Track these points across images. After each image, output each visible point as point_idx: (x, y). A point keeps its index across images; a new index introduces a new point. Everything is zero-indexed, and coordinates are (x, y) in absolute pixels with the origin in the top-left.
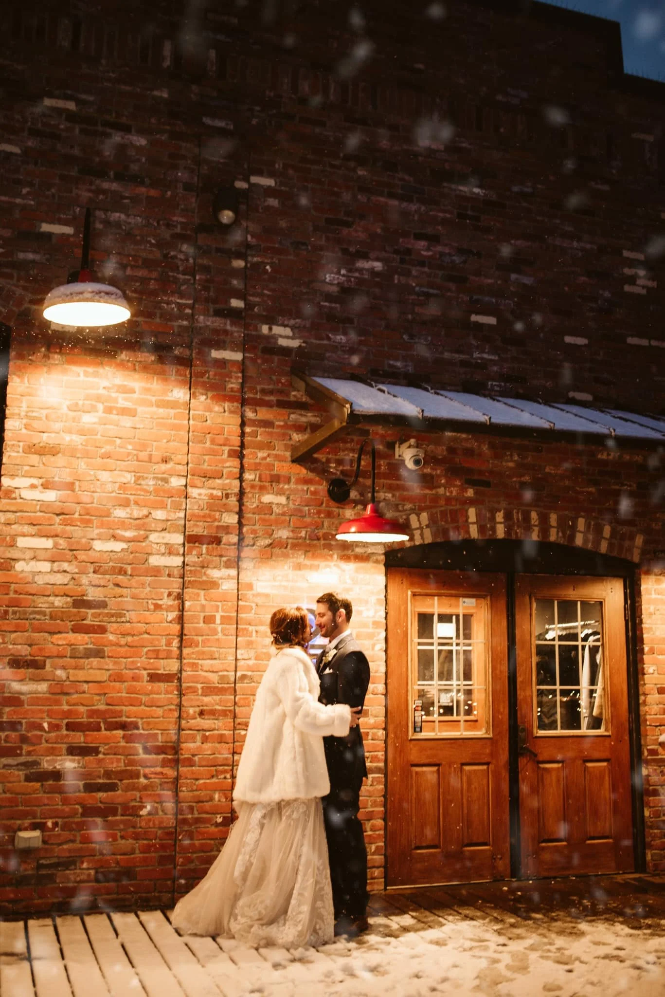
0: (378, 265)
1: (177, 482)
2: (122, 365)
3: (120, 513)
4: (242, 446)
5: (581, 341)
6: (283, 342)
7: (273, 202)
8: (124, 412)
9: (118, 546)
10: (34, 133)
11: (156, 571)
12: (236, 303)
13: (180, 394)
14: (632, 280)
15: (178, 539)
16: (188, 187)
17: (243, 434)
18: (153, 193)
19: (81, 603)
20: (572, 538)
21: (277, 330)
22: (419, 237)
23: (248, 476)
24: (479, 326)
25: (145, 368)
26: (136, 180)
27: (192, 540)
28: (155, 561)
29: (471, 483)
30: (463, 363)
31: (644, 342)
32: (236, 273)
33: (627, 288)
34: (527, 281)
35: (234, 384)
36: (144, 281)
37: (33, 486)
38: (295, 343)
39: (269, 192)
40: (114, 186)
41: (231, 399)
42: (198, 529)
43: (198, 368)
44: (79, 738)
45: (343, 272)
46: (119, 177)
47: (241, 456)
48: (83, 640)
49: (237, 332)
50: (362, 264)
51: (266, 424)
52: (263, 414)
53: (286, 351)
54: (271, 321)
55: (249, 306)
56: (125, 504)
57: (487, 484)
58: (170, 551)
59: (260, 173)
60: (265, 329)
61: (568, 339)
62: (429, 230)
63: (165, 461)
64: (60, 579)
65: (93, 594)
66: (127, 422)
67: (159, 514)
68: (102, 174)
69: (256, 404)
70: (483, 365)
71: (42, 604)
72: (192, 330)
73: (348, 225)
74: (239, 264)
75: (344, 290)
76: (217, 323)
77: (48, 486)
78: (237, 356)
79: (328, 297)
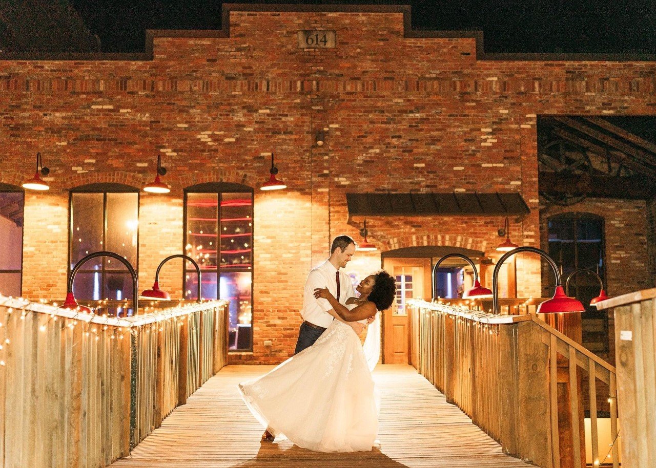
0: (378, 151)
1: (308, 234)
2: (289, 197)
3: (291, 245)
4: (330, 220)
5: (461, 168)
6: (343, 183)
7: (338, 133)
8: (291, 212)
9: (290, 255)
10: (257, 122)
11: (303, 263)
12: (326, 172)
13: (308, 204)
14: (485, 140)
15: (309, 252)
16: (308, 133)
17: (330, 216)
18: (296, 137)
19: (279, 274)
20: (455, 244)
21: (340, 179)
22: (393, 137)
23: (331, 230)
24: (417, 168)
25: (296, 197)
26: (291, 133)
27: (313, 252)
28: (303, 259)
29: (414, 226)
30: (411, 183)
31: (490, 165)
32: (325, 161)
33: (483, 144)
34: (438, 147)
35: (326, 200)
36: (295, 168)
37: (264, 238)
38: (347, 183)
39: (336, 129)
40: (283, 136)
41: (326, 205)
42: (316, 249)
43: (314, 195)
44: (281, 315)
45: (364, 155)
46: (285, 133)
47: (329, 224)
48: (281, 285)
49: (327, 182)
50: (371, 151)
51: (338, 212)
52: (337, 209)
53: (344, 186)
54: (338, 176)
55: (331, 172)
56: (292, 242)
57: (420, 227)
58: (307, 256)
59: (333, 123)
60: (336, 179)
61: (455, 168)
62: (397, 134)
63: (304, 227)
64: (273, 267)
65: (283, 271)
66: (291, 215)
67: (303, 244)
68: (279, 133)
69: (333, 205)
70: (418, 183)
71: (268, 274)
72: (312, 182)
73: (365, 137)
74: (326, 158)
75: (365, 161)
76: (319, 179)
77: (268, 238)
78: (327, 190)
79: (359, 165)
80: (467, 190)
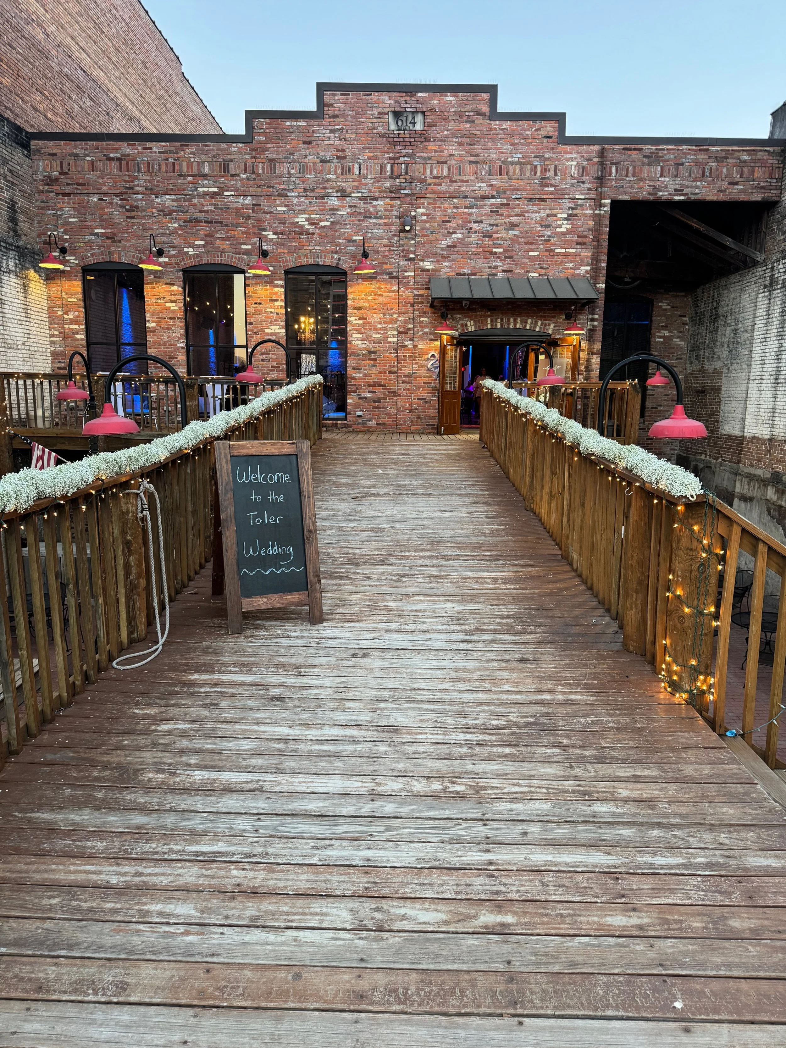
0: (460, 236)
1: (395, 316)
2: (379, 281)
3: (379, 326)
4: (414, 303)
5: (536, 253)
6: (427, 267)
7: (424, 218)
8: (380, 295)
9: (379, 336)
10: (350, 206)
11: (390, 343)
12: (412, 256)
13: (395, 288)
14: (560, 226)
15: (396, 333)
16: (396, 217)
17: (414, 300)
18: (386, 221)
19: (370, 352)
20: (526, 327)
21: (425, 263)
22: (475, 222)
23: (416, 312)
24: (496, 253)
25: (385, 281)
26: (381, 217)
27: (400, 333)
28: (390, 340)
29: (489, 310)
30: (489, 268)
31: (563, 251)
32: (411, 246)
33: (558, 230)
34: (516, 233)
35: (411, 284)
36: (384, 252)
37: (355, 319)
38: (431, 267)
39: (423, 214)
40: (374, 220)
41: (410, 288)
42: (401, 330)
43: (401, 279)
44: (371, 389)
45: (448, 239)
46: (375, 217)
47: (414, 307)
48: (372, 363)
49: (412, 266)
50: (454, 236)
51: (422, 295)
52: (421, 292)
53: (428, 271)
54: (423, 260)
55: (416, 256)
56: (380, 323)
58: (394, 336)
59: (419, 207)
60: (421, 264)
61: (531, 253)
62: (479, 219)
63: (392, 309)
64: (364, 346)
65: (373, 350)
66: (380, 298)
67: (391, 326)
68: (370, 218)
69: (418, 289)
70: (496, 268)
71: (360, 353)
73: (449, 222)
74: (413, 242)
75: (448, 246)
76: (405, 263)
77: (360, 319)
78: (413, 274)
79: (442, 250)
80: (540, 275)
